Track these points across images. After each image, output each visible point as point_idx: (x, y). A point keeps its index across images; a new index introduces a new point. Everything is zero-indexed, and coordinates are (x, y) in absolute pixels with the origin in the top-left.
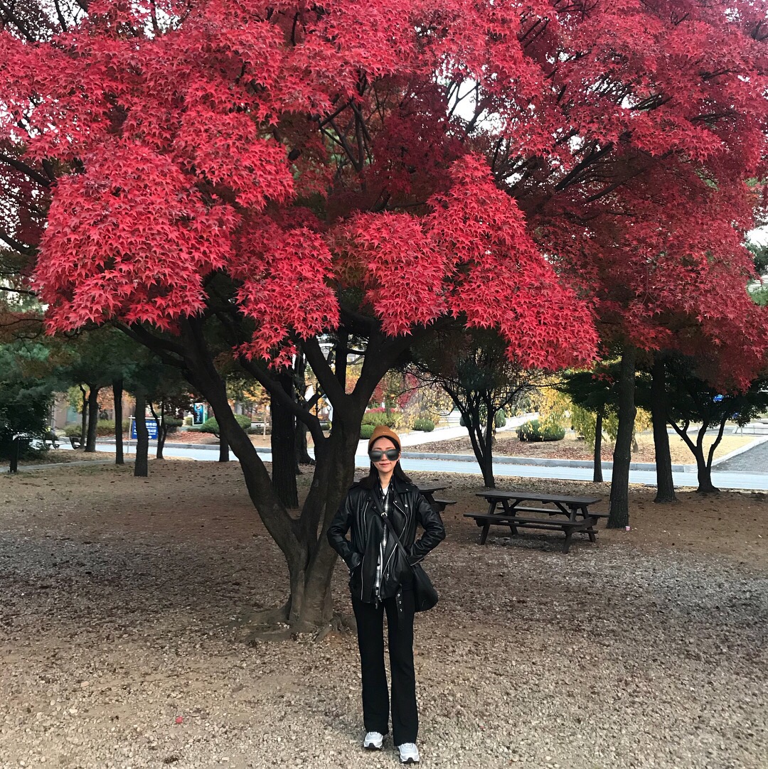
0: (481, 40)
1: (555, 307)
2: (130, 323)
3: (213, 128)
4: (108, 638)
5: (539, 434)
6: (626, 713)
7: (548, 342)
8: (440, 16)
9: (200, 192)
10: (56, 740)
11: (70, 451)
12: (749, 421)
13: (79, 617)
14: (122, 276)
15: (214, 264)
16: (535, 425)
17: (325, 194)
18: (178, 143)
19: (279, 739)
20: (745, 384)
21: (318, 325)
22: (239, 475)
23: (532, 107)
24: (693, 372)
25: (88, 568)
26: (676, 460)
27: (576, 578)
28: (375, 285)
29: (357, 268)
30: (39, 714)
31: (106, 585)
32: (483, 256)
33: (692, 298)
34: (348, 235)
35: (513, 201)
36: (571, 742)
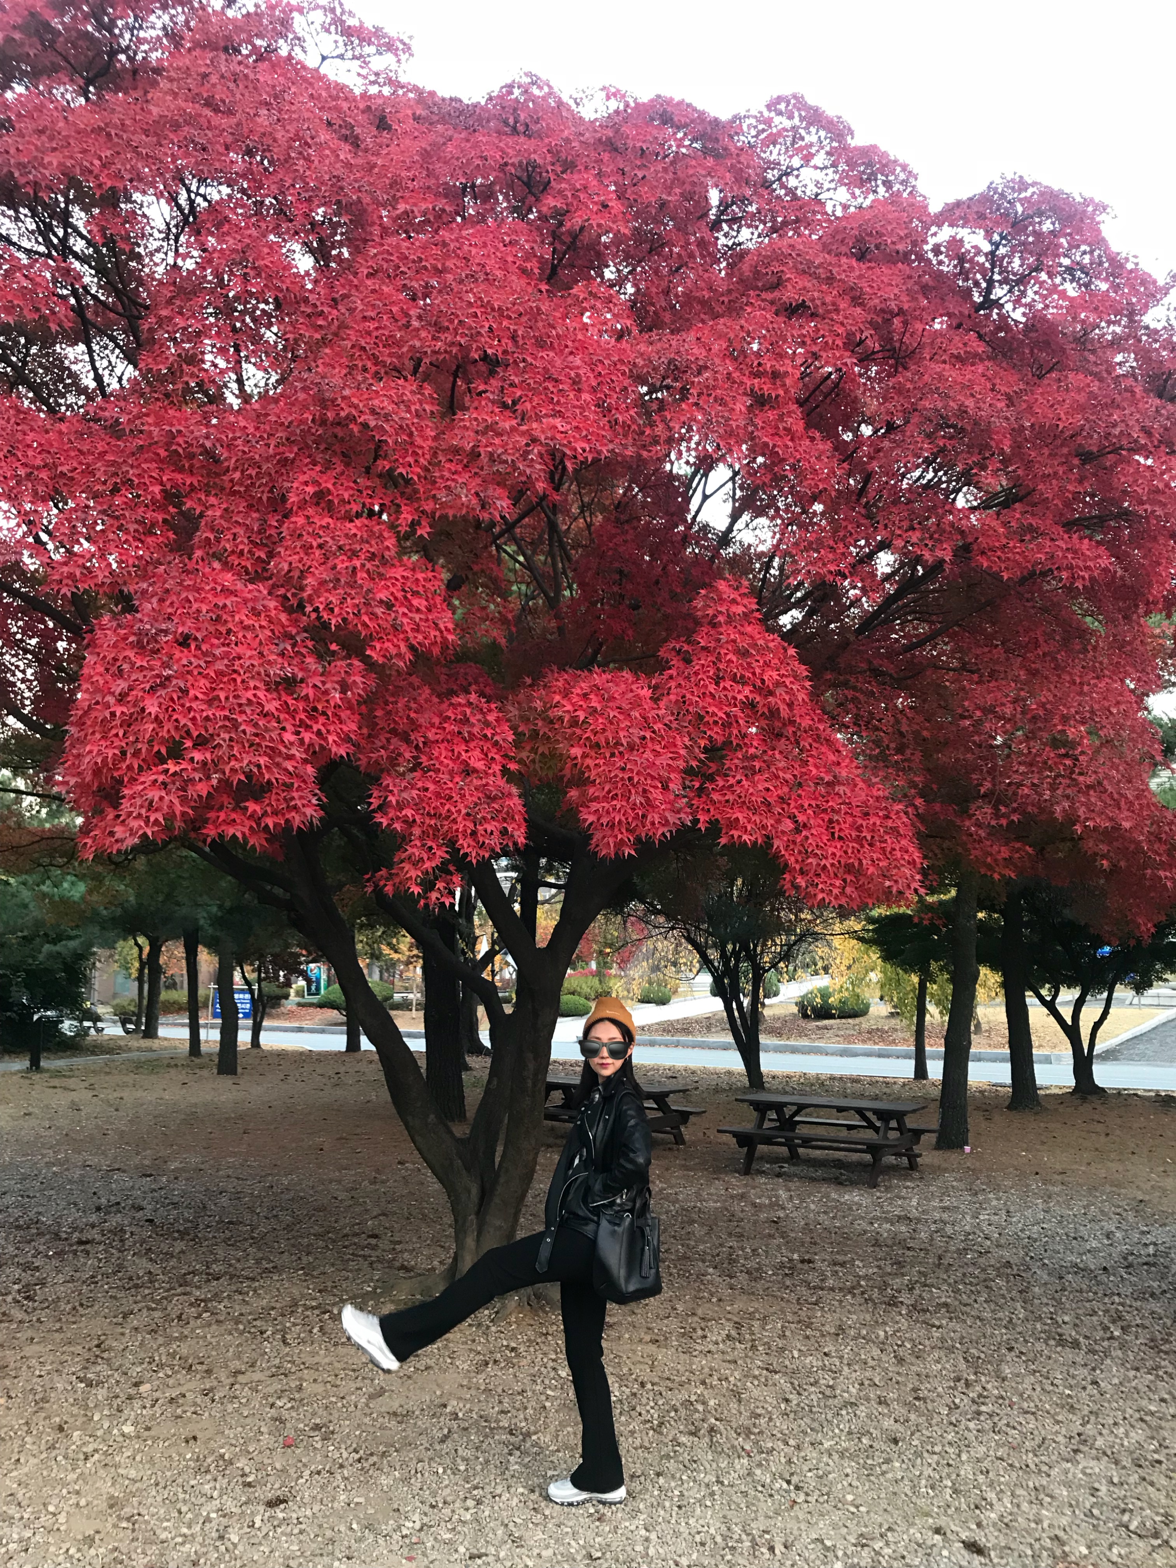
0: (742, 404)
1: (857, 812)
2: (209, 840)
3: (331, 542)
4: (179, 1318)
5: (831, 1007)
6: (968, 1429)
7: (846, 865)
8: (677, 368)
9: (312, 639)
10: (102, 1473)
11: (121, 1038)
12: (1150, 985)
13: (136, 1286)
14: (194, 770)
15: (334, 749)
16: (825, 994)
17: (503, 642)
18: (280, 565)
19: (441, 1471)
20: (1146, 927)
21: (494, 841)
22: (375, 1072)
23: (818, 507)
24: (1066, 912)
25: (148, 1213)
26: (1040, 1046)
27: (888, 1226)
28: (582, 781)
29: (553, 755)
30: (76, 1434)
31: (175, 1239)
32: (745, 736)
33: (1068, 797)
34: (538, 704)
35: (792, 651)
36: (884, 1473)
